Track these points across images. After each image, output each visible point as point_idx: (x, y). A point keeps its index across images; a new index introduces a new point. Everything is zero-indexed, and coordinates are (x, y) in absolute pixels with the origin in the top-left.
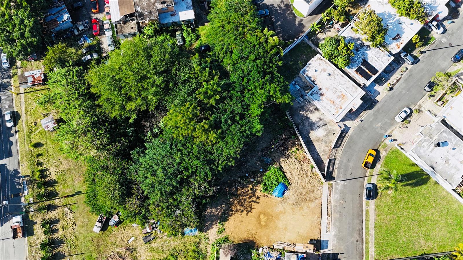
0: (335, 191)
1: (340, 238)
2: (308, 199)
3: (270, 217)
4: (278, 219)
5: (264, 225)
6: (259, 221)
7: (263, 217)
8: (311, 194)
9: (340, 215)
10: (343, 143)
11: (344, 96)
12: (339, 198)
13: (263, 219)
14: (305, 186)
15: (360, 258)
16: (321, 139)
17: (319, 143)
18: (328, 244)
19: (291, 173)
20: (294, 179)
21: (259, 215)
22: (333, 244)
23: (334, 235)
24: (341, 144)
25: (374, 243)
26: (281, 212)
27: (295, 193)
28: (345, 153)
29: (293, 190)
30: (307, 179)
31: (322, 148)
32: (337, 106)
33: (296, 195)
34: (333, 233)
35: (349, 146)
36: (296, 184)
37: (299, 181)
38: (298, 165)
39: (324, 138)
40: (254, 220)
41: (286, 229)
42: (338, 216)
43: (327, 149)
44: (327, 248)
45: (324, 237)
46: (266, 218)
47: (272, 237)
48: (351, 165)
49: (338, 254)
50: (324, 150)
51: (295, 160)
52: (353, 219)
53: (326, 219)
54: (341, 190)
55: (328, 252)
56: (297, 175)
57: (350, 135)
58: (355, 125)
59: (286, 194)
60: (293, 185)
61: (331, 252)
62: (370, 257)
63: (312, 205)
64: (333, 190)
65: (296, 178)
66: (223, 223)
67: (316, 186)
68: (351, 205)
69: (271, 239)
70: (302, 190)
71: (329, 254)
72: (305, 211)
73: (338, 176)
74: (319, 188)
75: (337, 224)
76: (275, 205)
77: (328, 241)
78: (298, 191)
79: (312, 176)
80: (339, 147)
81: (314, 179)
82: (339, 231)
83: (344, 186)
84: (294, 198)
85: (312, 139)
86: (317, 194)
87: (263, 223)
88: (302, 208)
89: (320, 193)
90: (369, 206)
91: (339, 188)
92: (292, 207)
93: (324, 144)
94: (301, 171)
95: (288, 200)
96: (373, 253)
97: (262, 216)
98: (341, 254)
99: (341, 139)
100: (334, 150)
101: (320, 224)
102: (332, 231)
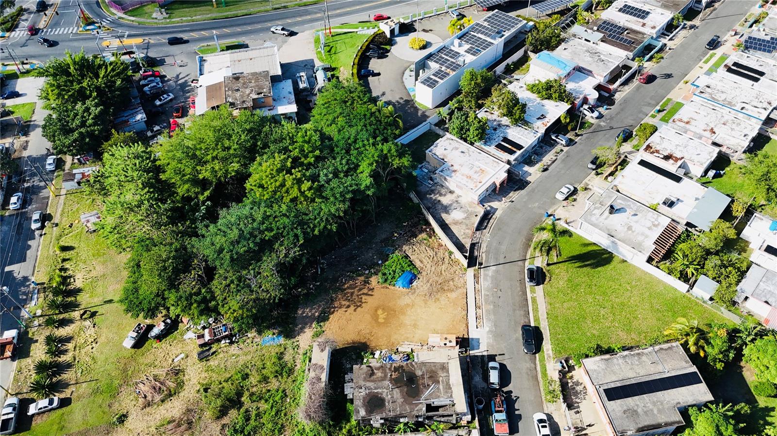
0: (484, 278)
1: (497, 334)
2: (446, 288)
3: (392, 313)
4: (403, 313)
5: (382, 323)
6: (375, 317)
7: (382, 313)
8: (451, 283)
9: (494, 306)
10: (489, 225)
11: (483, 171)
12: (491, 286)
13: (382, 315)
14: (441, 274)
15: (531, 359)
16: (460, 221)
17: (457, 227)
18: (480, 343)
19: (421, 262)
20: (426, 267)
21: (376, 311)
22: (488, 343)
23: (488, 332)
24: (486, 226)
25: (549, 339)
26: (408, 305)
27: (428, 281)
28: (493, 236)
29: (425, 279)
30: (443, 266)
31: (462, 231)
32: (475, 180)
33: (429, 285)
34: (487, 329)
35: (499, 228)
36: (429, 272)
37: (433, 268)
38: (431, 253)
39: (464, 221)
40: (368, 317)
41: (415, 326)
42: (492, 307)
43: (470, 232)
44: (479, 349)
45: (473, 334)
46: (386, 313)
47: (395, 338)
48: (503, 247)
49: (496, 355)
50: (464, 233)
51: (427, 248)
52: (514, 310)
53: (475, 312)
54: (492, 277)
55: (481, 354)
56: (430, 262)
57: (498, 216)
58: (503, 206)
59: (414, 284)
60: (424, 273)
61: (485, 353)
62: (546, 357)
63: (453, 295)
64: (482, 277)
65: (429, 266)
66: (322, 324)
67: (457, 272)
68: (510, 294)
69: (393, 340)
70: (437, 278)
71: (483, 356)
72: (443, 303)
73: (487, 261)
74: (461, 275)
75: (492, 317)
76: (399, 298)
77: (479, 339)
78: (431, 280)
79: (451, 262)
80: (485, 229)
81: (454, 266)
82: (496, 326)
83: (497, 271)
84: (426, 288)
85: (447, 222)
86: (459, 282)
87: (381, 320)
88: (438, 300)
89: (462, 281)
90: (535, 293)
91: (490, 274)
92: (424, 298)
93: (464, 227)
94: (435, 258)
95: (417, 291)
96: (550, 352)
97: (380, 312)
98: (499, 355)
99: (487, 221)
100: (478, 232)
101: (465, 317)
102: (485, 326)
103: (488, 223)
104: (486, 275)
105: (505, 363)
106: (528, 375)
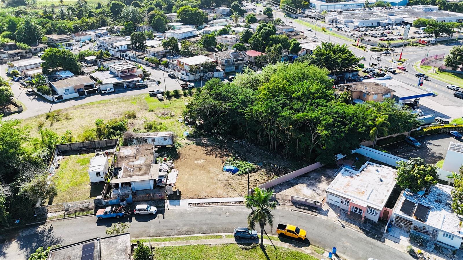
0: (239, 207)
1: (183, 214)
3: (203, 165)
4: (201, 169)
5: (194, 163)
6: (198, 159)
9: (211, 213)
10: (303, 210)
11: (363, 193)
12: (232, 211)
13: (200, 162)
15: (157, 233)
16: (300, 193)
17: (293, 191)
18: (175, 205)
21: (203, 159)
22: (175, 210)
23: (185, 210)
25: (176, 245)
26: (208, 171)
28: (291, 213)
29: (233, 177)
31: (289, 194)
32: (346, 188)
33: (228, 179)
34: (188, 209)
35: (302, 217)
36: (240, 179)
39: (302, 195)
41: (191, 175)
42: (210, 211)
44: (170, 204)
45: (184, 203)
46: (202, 163)
47: (183, 168)
49: (163, 214)
52: (207, 224)
53: (205, 202)
54: (241, 212)
55: (166, 206)
57: (317, 216)
58: (334, 220)
59: (228, 173)
60: (238, 177)
61: (166, 208)
62: (158, 242)
63: (219, 191)
64: (241, 206)
67: (242, 193)
68: (224, 222)
69: (180, 167)
70: (234, 183)
71: (164, 207)
72: (212, 186)
74: (240, 195)
75: (200, 212)
76: (215, 167)
77: (179, 205)
78: (233, 180)
80: (297, 207)
82: (191, 213)
84: (224, 178)
85: (296, 186)
86: (233, 193)
87: (196, 162)
88: (215, 184)
89: (234, 196)
90: (226, 238)
92: (215, 177)
94: (256, 182)
96: (163, 245)
97: (203, 161)
98: (164, 216)
99: (307, 208)
100: (291, 203)
101: (199, 197)
102: (191, 208)
103: (304, 209)
104: (242, 209)
105: (156, 218)
106: (143, 232)
